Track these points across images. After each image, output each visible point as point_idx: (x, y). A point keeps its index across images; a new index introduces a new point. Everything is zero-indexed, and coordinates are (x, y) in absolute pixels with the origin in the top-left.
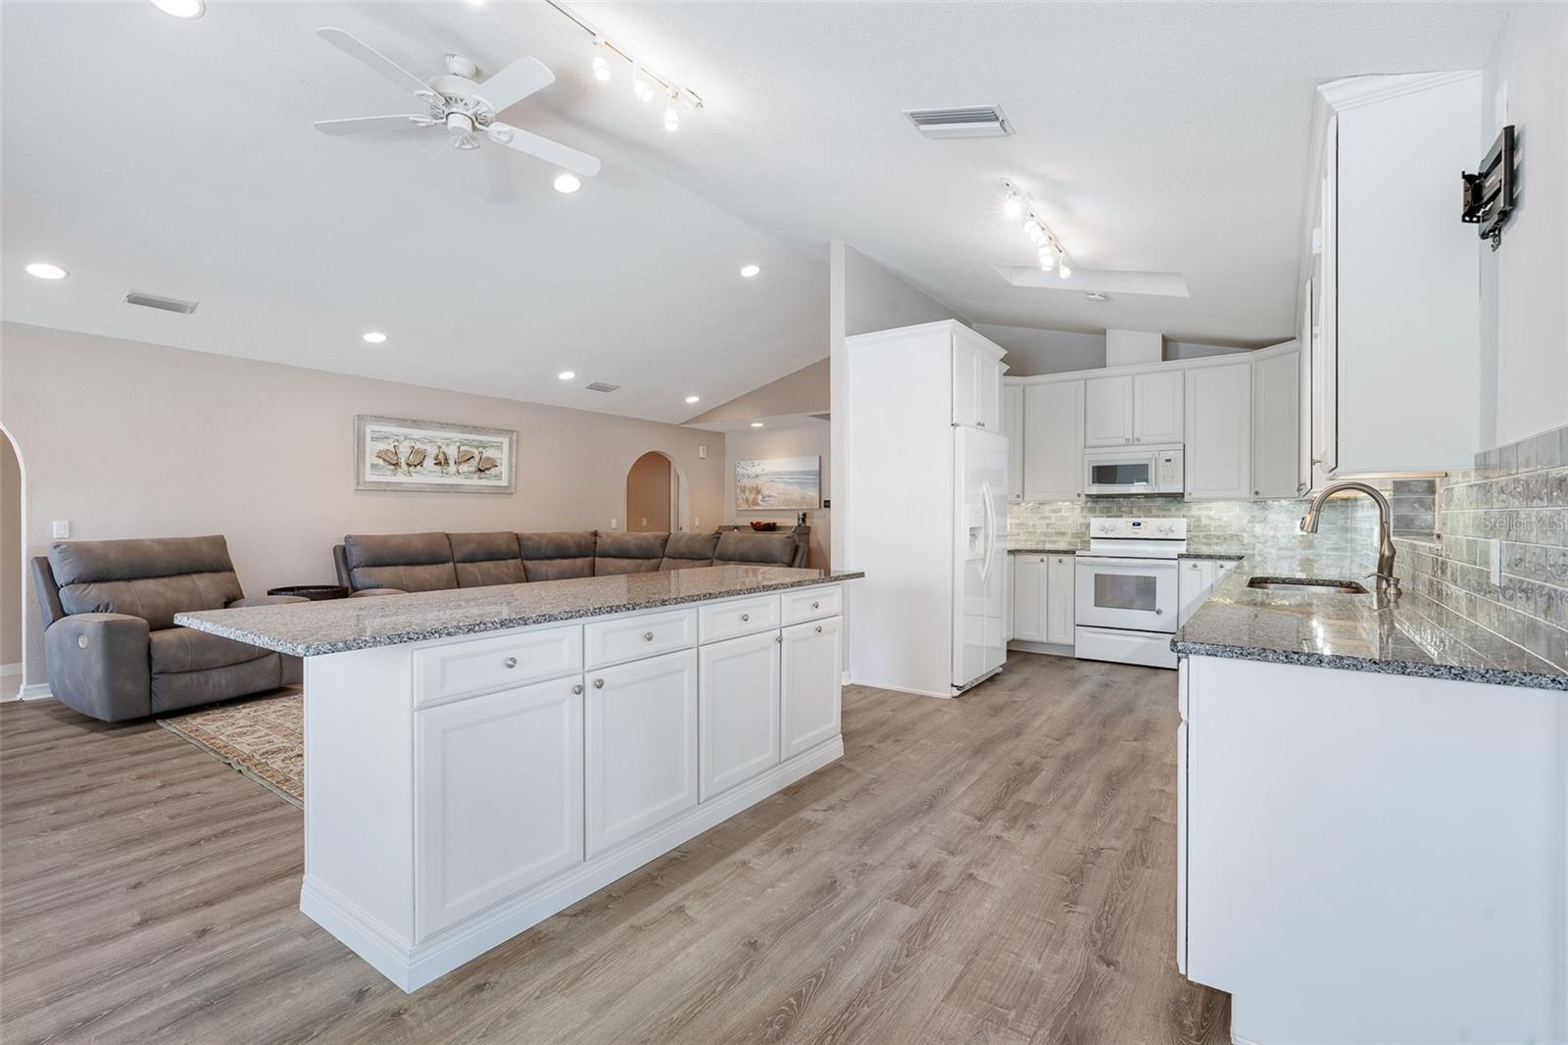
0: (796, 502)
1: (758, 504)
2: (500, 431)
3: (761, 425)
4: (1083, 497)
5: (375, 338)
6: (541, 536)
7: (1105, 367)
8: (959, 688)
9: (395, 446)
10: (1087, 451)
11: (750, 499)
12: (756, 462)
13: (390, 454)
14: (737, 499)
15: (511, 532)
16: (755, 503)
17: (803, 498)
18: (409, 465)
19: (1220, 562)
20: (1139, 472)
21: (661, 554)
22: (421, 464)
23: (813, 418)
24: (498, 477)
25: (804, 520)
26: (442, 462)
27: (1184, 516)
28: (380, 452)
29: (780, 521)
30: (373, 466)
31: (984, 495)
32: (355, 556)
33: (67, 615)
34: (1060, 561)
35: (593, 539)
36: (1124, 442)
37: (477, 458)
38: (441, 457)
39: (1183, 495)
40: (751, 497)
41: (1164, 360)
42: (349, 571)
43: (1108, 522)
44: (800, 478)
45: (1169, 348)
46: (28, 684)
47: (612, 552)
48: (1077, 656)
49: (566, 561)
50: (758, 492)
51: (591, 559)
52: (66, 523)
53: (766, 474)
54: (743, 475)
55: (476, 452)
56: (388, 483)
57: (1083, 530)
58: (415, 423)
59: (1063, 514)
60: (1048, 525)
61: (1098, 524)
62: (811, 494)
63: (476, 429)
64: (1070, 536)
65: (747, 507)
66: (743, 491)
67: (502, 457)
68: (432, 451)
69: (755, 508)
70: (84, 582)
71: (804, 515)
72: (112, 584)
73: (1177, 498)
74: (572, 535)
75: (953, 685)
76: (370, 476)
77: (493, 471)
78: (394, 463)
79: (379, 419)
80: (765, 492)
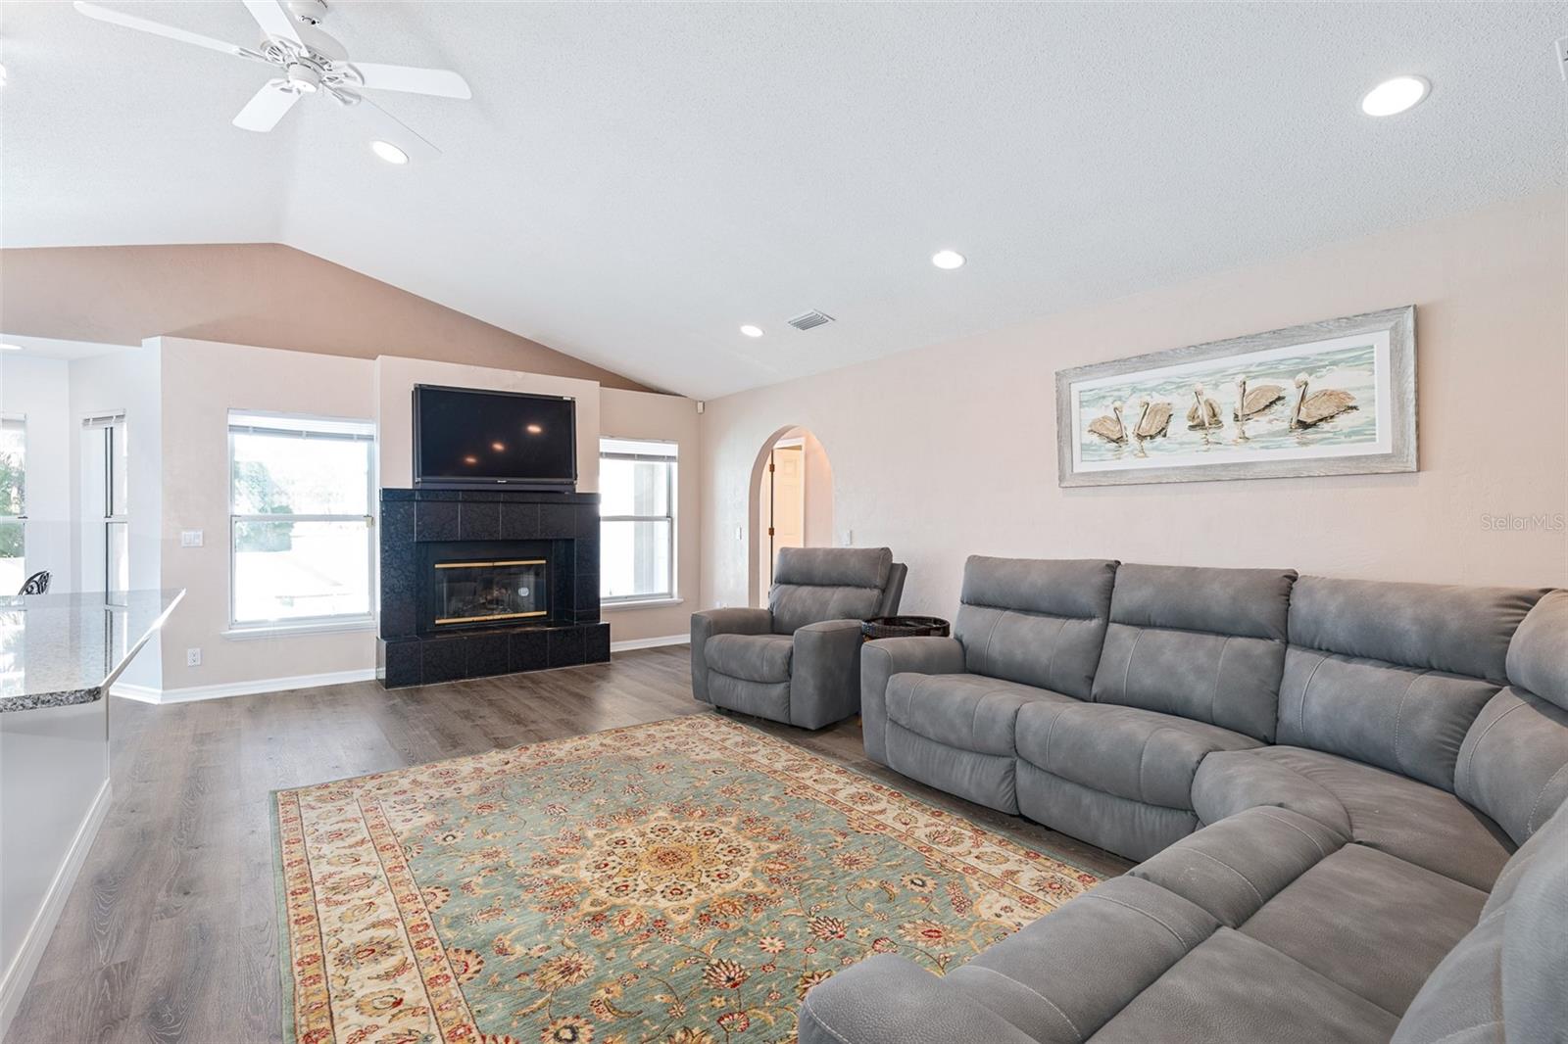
2: (1354, 323)
9: (1115, 409)
13: (1109, 424)
18: (1141, 437)
22: (1162, 432)
26: (1205, 422)
28: (1094, 423)
38: (1204, 412)
56: (1105, 473)
58: (1147, 361)
63: (1281, 336)
76: (1081, 465)
78: (1115, 438)
79: (1086, 370)
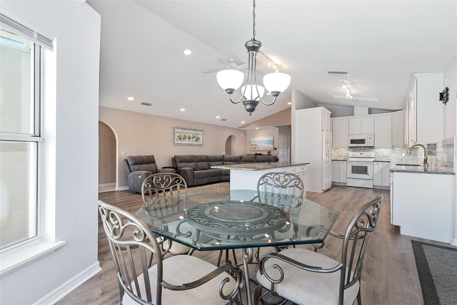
0: (267, 148)
1: (256, 149)
2: (201, 131)
3: (258, 128)
4: (348, 147)
5: (183, 110)
6: (212, 156)
7: (354, 115)
8: (323, 190)
9: (181, 135)
10: (349, 136)
11: (254, 147)
12: (256, 138)
14: (250, 147)
15: (205, 155)
16: (255, 148)
17: (269, 147)
18: (183, 139)
19: (384, 163)
20: (363, 141)
21: (240, 161)
22: (185, 139)
23: (274, 127)
24: (200, 142)
25: (269, 153)
26: (189, 138)
27: (374, 152)
29: (263, 153)
30: (177, 139)
31: (328, 147)
32: (177, 160)
33: (132, 172)
34: (343, 163)
35: (223, 157)
36: (358, 134)
37: (196, 137)
38: (189, 137)
39: (374, 147)
41: (369, 114)
42: (176, 164)
43: (354, 153)
44: (268, 142)
45: (370, 111)
46: (118, 187)
47: (228, 160)
48: (347, 185)
49: (218, 162)
50: (256, 145)
51: (223, 162)
52: (124, 152)
53: (259, 141)
54: (252, 141)
55: (196, 136)
56: (179, 143)
57: (347, 155)
58: (185, 129)
59: (342, 151)
60: (338, 154)
61: (351, 154)
62: (271, 146)
63: (196, 130)
64: (344, 156)
65: (253, 149)
66: (252, 145)
67: (201, 137)
68: (187, 135)
70: (134, 165)
71: (269, 151)
72: (139, 165)
73: (372, 147)
74: (218, 156)
75: (322, 190)
76: (176, 142)
77: (199, 140)
78: (180, 138)
79: (178, 128)
80: (258, 145)
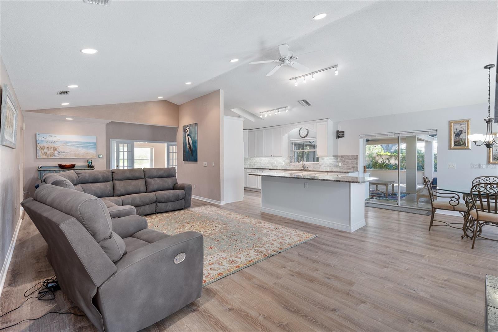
0: (84, 155)
1: (55, 156)
12: (53, 135)
14: (37, 153)
16: (52, 155)
17: (87, 153)
25: (92, 163)
40: (49, 152)
50: (55, 149)
53: (62, 142)
54: (42, 141)
62: (92, 152)
65: (44, 157)
66: (43, 148)
69: (53, 157)
71: (89, 161)
80: (60, 149)
